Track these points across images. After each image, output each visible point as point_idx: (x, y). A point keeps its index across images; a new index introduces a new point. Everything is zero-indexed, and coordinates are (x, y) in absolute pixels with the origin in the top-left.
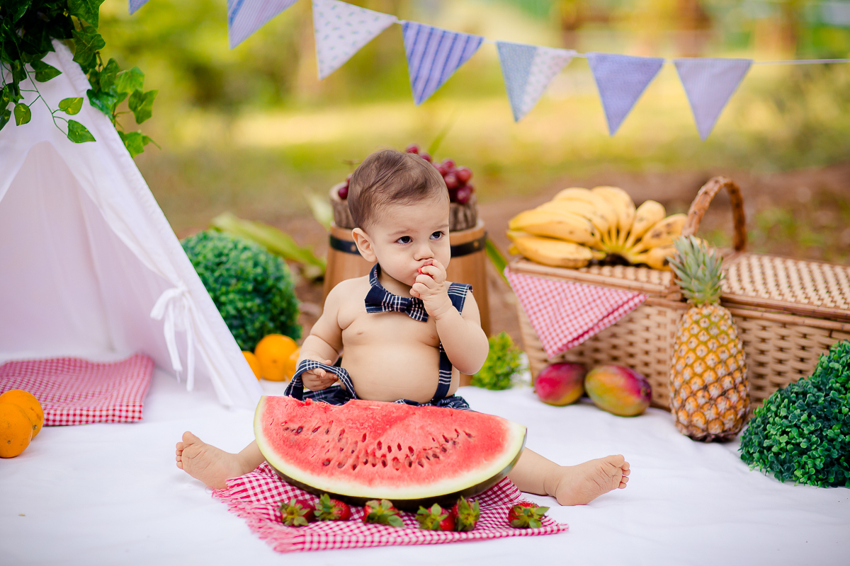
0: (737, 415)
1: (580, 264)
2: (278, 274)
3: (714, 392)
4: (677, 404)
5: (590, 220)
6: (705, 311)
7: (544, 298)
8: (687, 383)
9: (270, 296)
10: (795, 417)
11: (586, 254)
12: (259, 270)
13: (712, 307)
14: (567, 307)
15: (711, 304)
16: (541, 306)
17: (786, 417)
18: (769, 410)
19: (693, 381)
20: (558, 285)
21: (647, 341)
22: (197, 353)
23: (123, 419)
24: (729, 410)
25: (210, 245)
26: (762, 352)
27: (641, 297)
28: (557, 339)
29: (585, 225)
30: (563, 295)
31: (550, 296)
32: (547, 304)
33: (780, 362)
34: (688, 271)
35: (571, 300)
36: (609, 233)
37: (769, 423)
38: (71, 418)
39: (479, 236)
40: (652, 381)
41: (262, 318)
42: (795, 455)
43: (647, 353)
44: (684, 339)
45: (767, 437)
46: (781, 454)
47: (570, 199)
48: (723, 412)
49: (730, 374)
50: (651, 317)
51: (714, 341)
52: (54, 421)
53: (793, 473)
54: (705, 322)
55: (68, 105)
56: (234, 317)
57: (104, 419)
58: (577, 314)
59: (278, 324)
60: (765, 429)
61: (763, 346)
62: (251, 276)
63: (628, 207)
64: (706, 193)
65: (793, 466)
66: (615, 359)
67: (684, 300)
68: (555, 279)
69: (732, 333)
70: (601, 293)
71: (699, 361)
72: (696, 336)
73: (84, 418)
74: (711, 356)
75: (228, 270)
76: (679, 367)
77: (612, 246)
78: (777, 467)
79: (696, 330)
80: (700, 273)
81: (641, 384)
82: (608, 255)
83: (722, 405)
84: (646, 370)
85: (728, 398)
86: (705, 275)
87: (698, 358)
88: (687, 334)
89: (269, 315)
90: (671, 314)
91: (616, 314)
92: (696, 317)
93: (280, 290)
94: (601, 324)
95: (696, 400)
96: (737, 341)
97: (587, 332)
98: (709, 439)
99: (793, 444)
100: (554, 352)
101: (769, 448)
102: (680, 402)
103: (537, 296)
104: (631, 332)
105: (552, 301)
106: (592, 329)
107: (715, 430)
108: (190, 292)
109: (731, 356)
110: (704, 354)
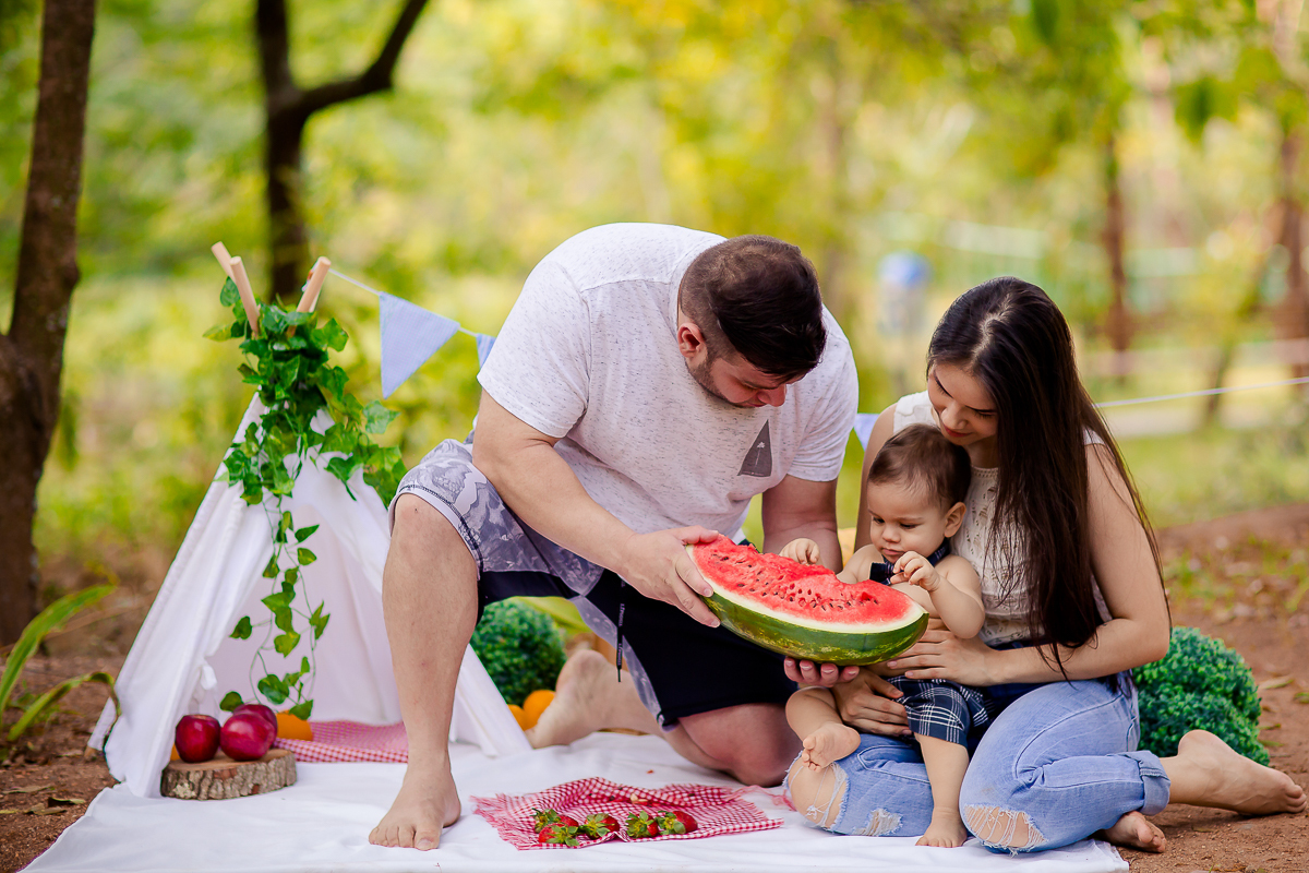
9: (537, 652)
41: (530, 674)
56: (501, 674)
62: (517, 633)
75: (493, 628)
89: (537, 671)
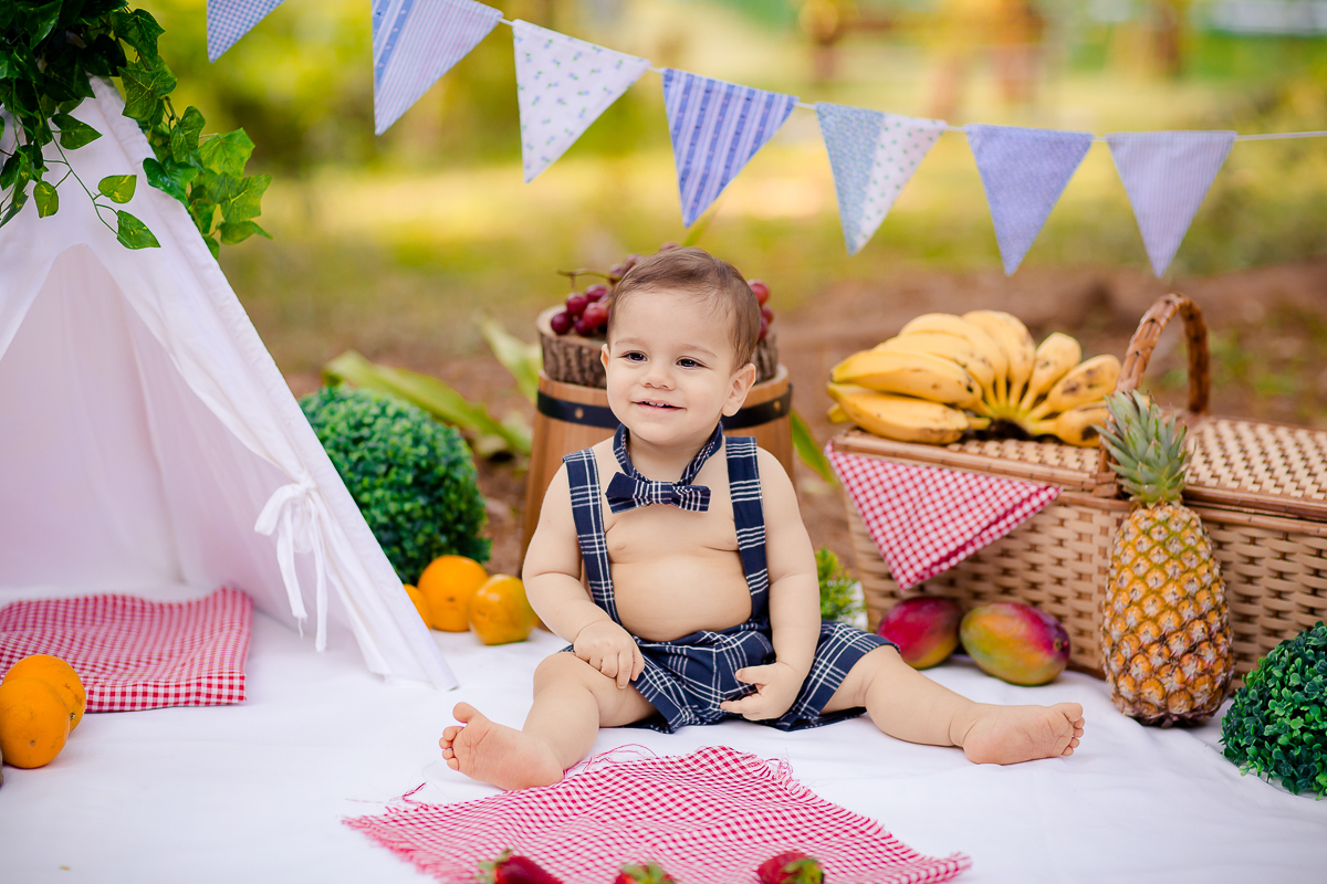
0: (1214, 683)
1: (949, 438)
2: (453, 456)
3: (1178, 646)
4: (1115, 666)
5: (964, 366)
6: (1160, 515)
7: (892, 494)
8: (1133, 631)
9: (441, 492)
10: (1314, 687)
11: (959, 421)
12: (423, 450)
13: (1170, 508)
14: (930, 508)
15: (1169, 504)
16: (887, 507)
17: (1299, 688)
18: (1269, 676)
19: (1143, 629)
20: (914, 471)
21: (1060, 562)
22: (330, 588)
23: (214, 700)
24: (1201, 675)
25: (342, 409)
26: (1250, 580)
27: (1051, 491)
28: (913, 560)
29: (958, 375)
30: (922, 488)
31: (901, 489)
32: (896, 502)
33: (1279, 595)
34: (1131, 450)
35: (936, 496)
36: (995, 385)
37: (1271, 697)
38: (129, 699)
39: (781, 392)
40: (1068, 627)
41: (428, 528)
42: (1317, 750)
43: (1059, 581)
44: (1127, 560)
45: (1268, 720)
46: (1293, 748)
47: (931, 332)
48: (1192, 678)
49: (1202, 617)
50: (1066, 524)
51: (1176, 563)
52: (101, 704)
53: (1313, 779)
54: (1160, 533)
55: (113, 187)
56: (384, 527)
57: (182, 699)
58: (947, 518)
59: (454, 536)
60: (1265, 707)
61: (1251, 570)
62: (410, 460)
63: (1024, 344)
64: (1153, 321)
65: (1314, 768)
66: (1007, 591)
67: (1122, 495)
68: (909, 463)
69: (1204, 550)
70: (985, 485)
71: (1153, 596)
72: (1146, 555)
73: (150, 699)
74: (1171, 588)
75: (372, 450)
76: (1118, 606)
77: (999, 407)
78: (1288, 769)
79: (1146, 546)
80: (1151, 453)
81: (1055, 632)
82: (993, 422)
83: (1191, 668)
84: (1059, 609)
85: (1200, 657)
86: (1159, 456)
87: (1150, 591)
88: (1130, 552)
89: (439, 523)
90: (1100, 519)
91: (1010, 519)
92: (1144, 525)
93: (456, 482)
94: (985, 534)
95: (1148, 659)
96: (1211, 562)
97: (962, 548)
98: (1168, 721)
99: (1312, 732)
100: (909, 580)
101: (1273, 739)
102: (1121, 663)
103: (879, 489)
104: (1033, 548)
105: (905, 498)
106: (971, 542)
107: (1179, 707)
108: (318, 490)
109: (1203, 587)
110: (1160, 584)
